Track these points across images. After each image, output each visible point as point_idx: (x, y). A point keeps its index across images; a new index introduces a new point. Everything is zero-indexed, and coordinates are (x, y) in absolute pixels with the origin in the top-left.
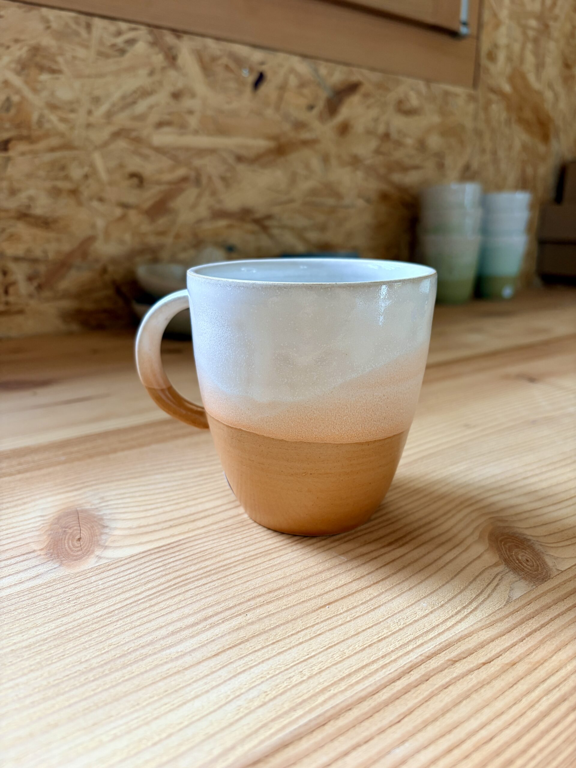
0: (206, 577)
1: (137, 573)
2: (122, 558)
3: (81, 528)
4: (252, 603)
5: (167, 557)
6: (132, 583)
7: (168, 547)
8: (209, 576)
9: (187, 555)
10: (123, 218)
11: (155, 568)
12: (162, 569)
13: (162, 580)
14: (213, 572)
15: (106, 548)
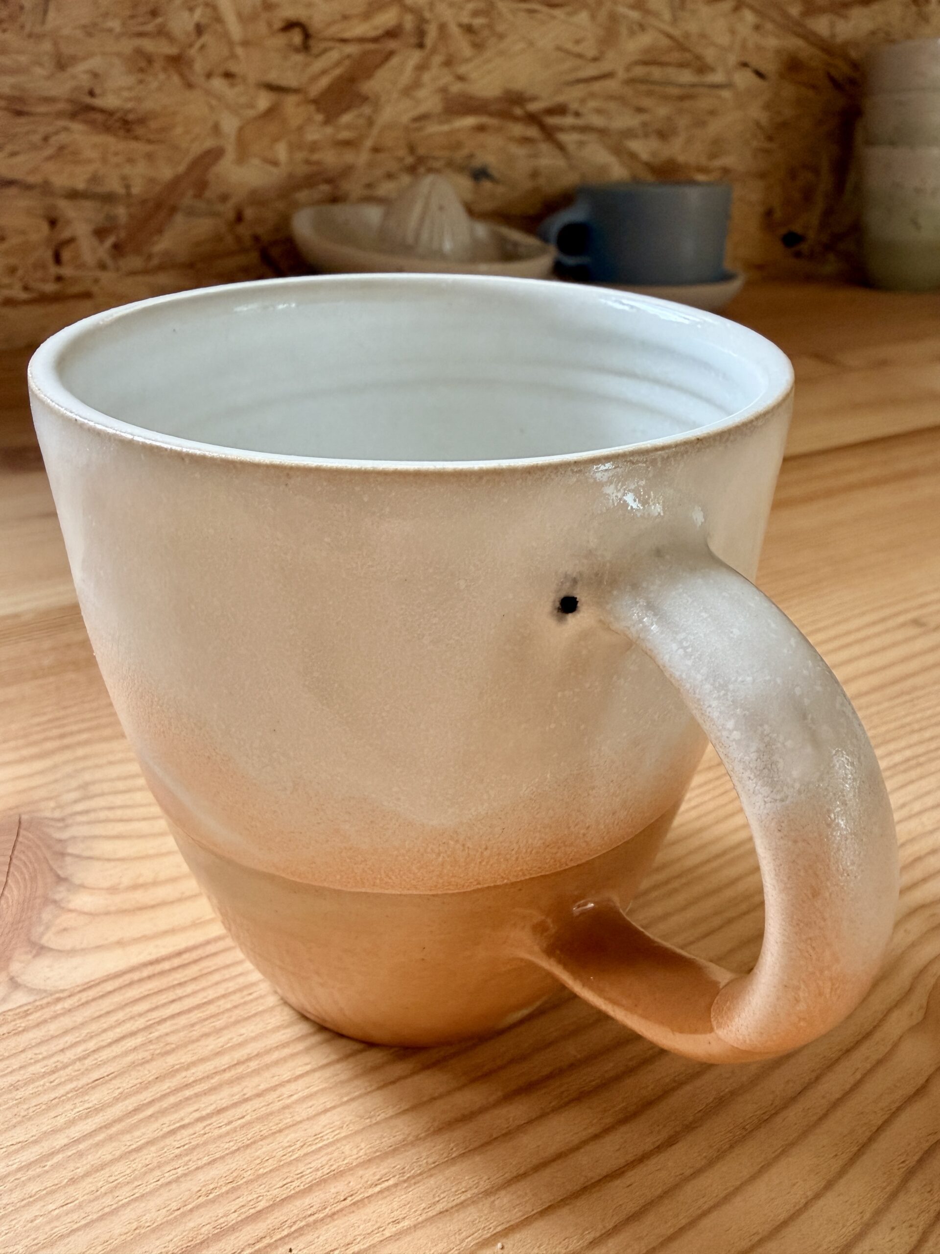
0: (231, 1082)
1: (79, 1050)
2: (63, 991)
3: (9, 881)
4: (315, 1199)
5: (163, 998)
6: (59, 1084)
7: (176, 962)
8: (239, 1078)
9: (211, 994)
10: (271, 113)
11: (123, 1038)
12: (139, 1040)
13: (126, 1083)
14: (253, 1065)
15: (40, 950)
